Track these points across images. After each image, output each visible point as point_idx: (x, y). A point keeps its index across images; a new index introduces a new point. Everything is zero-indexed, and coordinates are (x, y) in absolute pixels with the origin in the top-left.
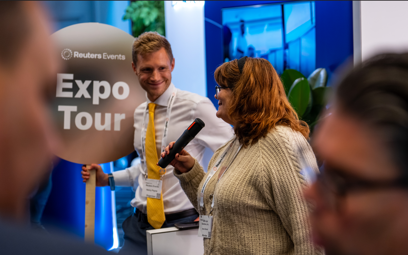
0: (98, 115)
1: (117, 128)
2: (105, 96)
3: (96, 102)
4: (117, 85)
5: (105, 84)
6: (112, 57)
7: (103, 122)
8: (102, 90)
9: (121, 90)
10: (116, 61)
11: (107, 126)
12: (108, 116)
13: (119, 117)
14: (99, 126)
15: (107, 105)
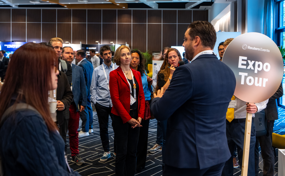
0: (256, 78)
1: (264, 85)
2: (260, 69)
3: (256, 72)
4: (266, 64)
5: (260, 63)
6: (264, 50)
7: (258, 82)
8: (259, 66)
9: (267, 67)
10: (266, 52)
11: (260, 85)
12: (261, 79)
13: (266, 80)
14: (256, 84)
15: (260, 73)
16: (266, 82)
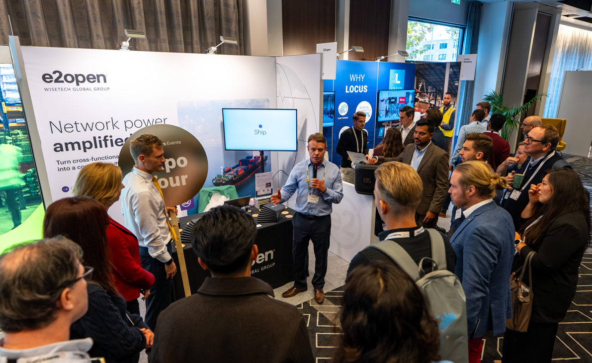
0: (171, 179)
1: (184, 183)
2: (173, 166)
3: (168, 171)
4: (179, 160)
5: (172, 160)
6: (173, 143)
7: (175, 182)
8: (170, 163)
9: (182, 162)
10: (176, 145)
11: (178, 184)
12: (177, 178)
13: (184, 178)
14: (173, 185)
15: (175, 172)
16: (186, 179)
